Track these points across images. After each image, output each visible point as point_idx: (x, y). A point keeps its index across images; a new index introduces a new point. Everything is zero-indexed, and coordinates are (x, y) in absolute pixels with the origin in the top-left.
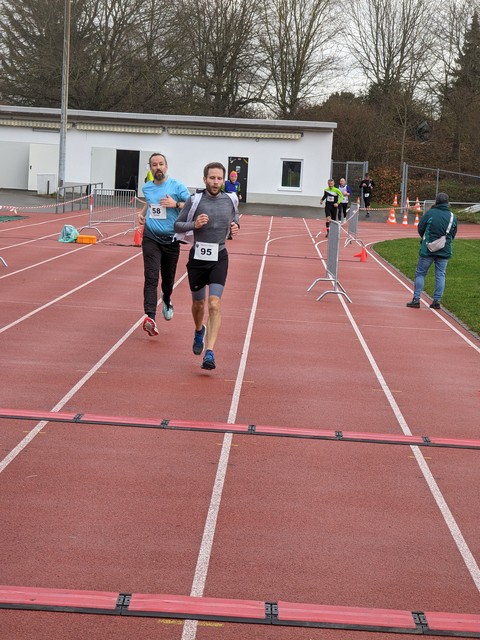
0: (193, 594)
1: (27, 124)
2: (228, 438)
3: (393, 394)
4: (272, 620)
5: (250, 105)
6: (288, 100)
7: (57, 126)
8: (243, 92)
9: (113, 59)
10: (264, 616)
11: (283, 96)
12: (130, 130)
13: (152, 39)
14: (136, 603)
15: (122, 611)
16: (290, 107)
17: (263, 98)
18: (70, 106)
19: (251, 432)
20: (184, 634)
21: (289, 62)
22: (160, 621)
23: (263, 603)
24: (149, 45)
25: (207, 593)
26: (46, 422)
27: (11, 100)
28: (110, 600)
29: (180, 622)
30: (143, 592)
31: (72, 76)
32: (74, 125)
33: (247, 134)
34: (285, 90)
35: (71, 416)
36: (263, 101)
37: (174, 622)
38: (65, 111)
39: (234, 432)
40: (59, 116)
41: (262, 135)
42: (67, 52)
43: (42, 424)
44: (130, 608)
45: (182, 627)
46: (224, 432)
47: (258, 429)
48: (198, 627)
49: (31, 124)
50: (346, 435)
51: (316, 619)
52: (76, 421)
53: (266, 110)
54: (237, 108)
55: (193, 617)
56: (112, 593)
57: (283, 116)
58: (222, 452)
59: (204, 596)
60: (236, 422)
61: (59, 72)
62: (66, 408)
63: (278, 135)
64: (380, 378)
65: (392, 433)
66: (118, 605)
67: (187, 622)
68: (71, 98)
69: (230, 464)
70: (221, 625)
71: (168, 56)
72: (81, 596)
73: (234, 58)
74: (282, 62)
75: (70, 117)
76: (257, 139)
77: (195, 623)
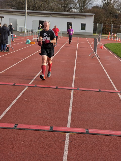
0: (68, 127)
2: (72, 91)
3: (112, 81)
6: (82, 8)
7: (24, 14)
15: (52, 131)
18: (27, 10)
19: (78, 90)
20: (67, 135)
22: (60, 133)
23: (85, 129)
25: (71, 126)
26: (28, 87)
27: (12, 8)
28: (48, 128)
29: (65, 133)
30: (56, 126)
32: (28, 14)
34: (81, 5)
35: (34, 85)
36: (76, 8)
37: (64, 133)
39: (74, 90)
45: (66, 134)
46: (71, 89)
47: (80, 89)
48: (70, 134)
50: (101, 90)
51: (98, 133)
52: (35, 87)
54: (69, 10)
56: (49, 126)
57: (81, 12)
58: (72, 94)
60: (74, 87)
62: (32, 84)
63: (80, 17)
64: (109, 77)
65: (113, 90)
66: (50, 129)
67: (67, 133)
68: (28, 7)
69: (74, 97)
70: (75, 134)
75: (27, 12)
76: (75, 18)
77: (69, 133)
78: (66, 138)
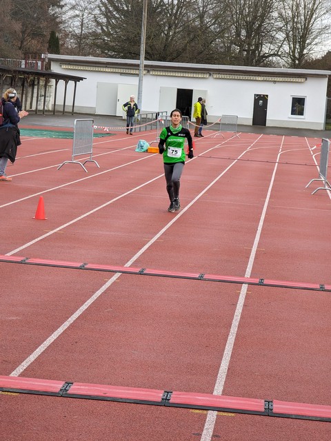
0: (215, 393)
1: (117, 70)
2: (244, 288)
4: (268, 413)
5: (271, 58)
6: (297, 55)
7: (137, 72)
8: (266, 49)
9: (176, 26)
10: (263, 410)
11: (293, 52)
12: (187, 75)
13: (204, 12)
14: (175, 398)
15: (165, 403)
16: (298, 60)
17: (280, 53)
18: (146, 59)
19: (261, 284)
20: (208, 419)
21: (298, 29)
22: (191, 410)
23: (263, 401)
24: (201, 16)
25: (225, 393)
26: (120, 274)
27: (106, 54)
28: (158, 395)
29: (205, 412)
30: (180, 390)
31: (148, 38)
32: (148, 71)
33: (268, 78)
34: (295, 48)
35: (137, 270)
36: (279, 56)
37: (201, 411)
38: (142, 62)
39: (249, 284)
40: (138, 66)
41: (279, 79)
42: (145, 21)
43: (118, 275)
44: (171, 401)
45: (206, 415)
46: (242, 283)
47: (265, 282)
48: (217, 416)
49: (119, 71)
50: (327, 287)
51: (299, 413)
52: (141, 273)
53: (282, 61)
54: (261, 60)
55: (214, 409)
56: (159, 391)
57: (294, 66)
58: (240, 297)
59: (223, 394)
60: (251, 277)
61: (139, 35)
62: (135, 264)
63: (289, 79)
66: (163, 399)
67: (210, 412)
68: (147, 53)
69: (245, 305)
70: (233, 415)
71: (214, 24)
72: (138, 392)
73: (260, 26)
74: (293, 29)
75: (146, 66)
76: (275, 82)
77: (215, 413)
78: (205, 428)
